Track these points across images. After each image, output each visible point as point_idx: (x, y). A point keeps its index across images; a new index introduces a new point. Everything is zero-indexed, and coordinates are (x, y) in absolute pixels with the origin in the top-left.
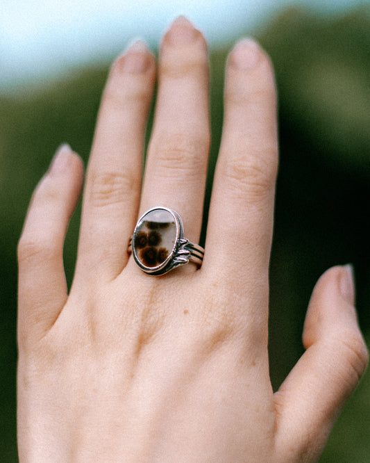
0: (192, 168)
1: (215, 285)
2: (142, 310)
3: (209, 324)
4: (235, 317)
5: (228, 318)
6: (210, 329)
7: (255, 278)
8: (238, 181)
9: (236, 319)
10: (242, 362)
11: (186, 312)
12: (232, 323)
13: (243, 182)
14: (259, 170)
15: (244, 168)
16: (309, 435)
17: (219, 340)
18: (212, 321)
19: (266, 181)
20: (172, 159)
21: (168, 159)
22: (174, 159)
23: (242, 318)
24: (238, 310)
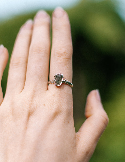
0: (44, 54)
1: (54, 95)
2: (29, 104)
3: (53, 109)
4: (61, 106)
5: (59, 107)
6: (53, 111)
7: (68, 92)
8: (59, 58)
9: (62, 107)
10: (64, 122)
11: (44, 105)
12: (60, 109)
13: (61, 58)
14: (66, 53)
15: (61, 53)
16: (89, 148)
17: (56, 115)
18: (54, 108)
19: (69, 57)
20: (37, 51)
21: (36, 51)
22: (38, 51)
23: (64, 107)
24: (62, 104)
